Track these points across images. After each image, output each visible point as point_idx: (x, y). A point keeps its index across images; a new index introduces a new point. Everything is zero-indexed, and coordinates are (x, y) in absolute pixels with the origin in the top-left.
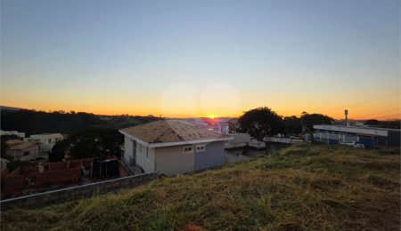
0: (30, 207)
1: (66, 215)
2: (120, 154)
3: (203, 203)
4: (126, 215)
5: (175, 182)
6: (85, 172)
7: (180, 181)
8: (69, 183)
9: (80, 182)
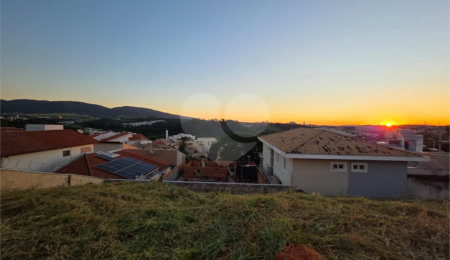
0: (195, 190)
1: (210, 200)
2: (258, 161)
3: (333, 232)
4: (247, 213)
5: (305, 198)
6: (231, 173)
7: (313, 199)
8: (219, 179)
9: (227, 181)
